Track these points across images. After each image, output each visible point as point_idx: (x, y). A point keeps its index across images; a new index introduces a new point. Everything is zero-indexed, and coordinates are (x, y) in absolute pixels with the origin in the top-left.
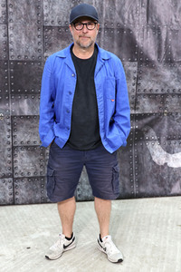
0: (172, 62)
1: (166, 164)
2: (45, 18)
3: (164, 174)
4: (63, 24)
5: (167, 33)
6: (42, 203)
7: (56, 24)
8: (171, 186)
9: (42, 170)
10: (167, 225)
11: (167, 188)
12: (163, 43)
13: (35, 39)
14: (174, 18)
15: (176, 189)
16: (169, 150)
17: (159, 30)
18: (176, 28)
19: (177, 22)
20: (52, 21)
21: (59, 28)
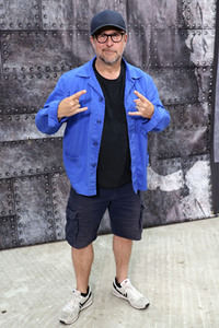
0: (159, 67)
1: (158, 188)
3: (156, 200)
4: (25, 27)
5: (152, 33)
6: (14, 248)
7: (16, 27)
8: (165, 213)
9: (10, 208)
10: (167, 263)
11: (162, 216)
12: (148, 45)
14: (158, 15)
15: (171, 216)
16: (162, 172)
17: (142, 30)
18: (161, 27)
19: (163, 19)
20: (11, 24)
21: (20, 32)
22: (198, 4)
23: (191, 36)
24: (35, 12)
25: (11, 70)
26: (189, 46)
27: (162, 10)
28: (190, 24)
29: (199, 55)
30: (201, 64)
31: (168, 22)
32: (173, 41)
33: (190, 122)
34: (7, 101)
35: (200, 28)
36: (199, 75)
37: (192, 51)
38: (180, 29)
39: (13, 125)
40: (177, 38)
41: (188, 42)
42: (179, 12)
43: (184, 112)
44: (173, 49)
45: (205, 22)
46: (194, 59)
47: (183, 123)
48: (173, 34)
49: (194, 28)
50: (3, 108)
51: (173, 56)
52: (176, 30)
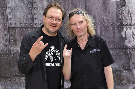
2: (10, 22)
4: (23, 26)
5: (101, 28)
7: (19, 26)
13: (3, 38)
14: (105, 18)
18: (107, 24)
19: (108, 20)
20: (15, 24)
21: (21, 28)
22: (129, 11)
23: (125, 30)
24: (29, 16)
25: (15, 51)
26: (124, 36)
27: (107, 14)
28: (124, 23)
29: (130, 41)
30: (131, 47)
31: (111, 22)
32: (114, 33)
33: (125, 81)
34: (13, 69)
35: (130, 25)
36: (130, 53)
37: (126, 39)
38: (118, 26)
39: (17, 83)
40: (116, 31)
41: (123, 33)
42: (118, 16)
43: (121, 75)
44: (114, 38)
45: (133, 22)
46: (127, 44)
47: (120, 82)
48: (114, 29)
49: (127, 25)
50: (11, 73)
51: (114, 42)
52: (116, 27)
